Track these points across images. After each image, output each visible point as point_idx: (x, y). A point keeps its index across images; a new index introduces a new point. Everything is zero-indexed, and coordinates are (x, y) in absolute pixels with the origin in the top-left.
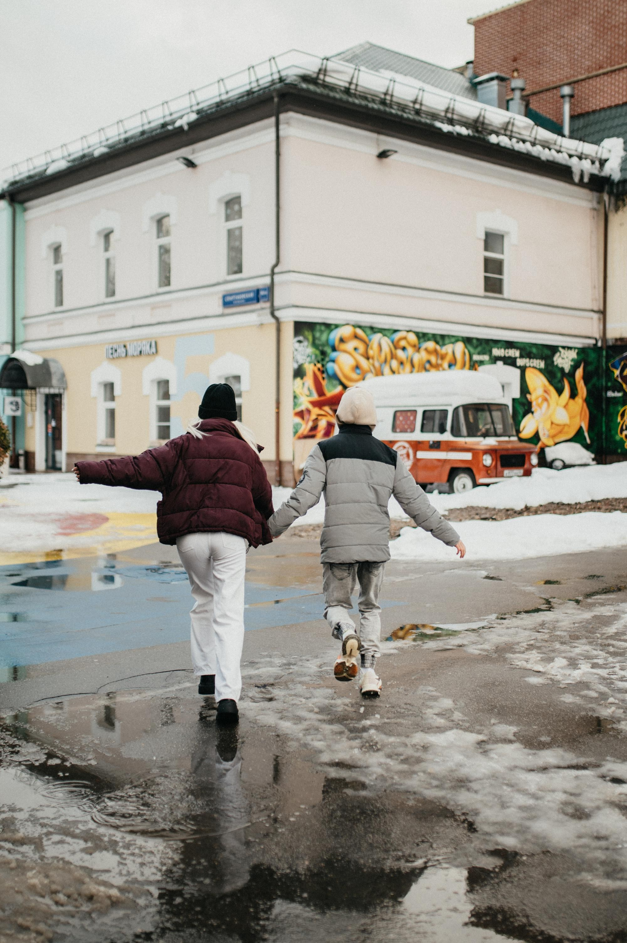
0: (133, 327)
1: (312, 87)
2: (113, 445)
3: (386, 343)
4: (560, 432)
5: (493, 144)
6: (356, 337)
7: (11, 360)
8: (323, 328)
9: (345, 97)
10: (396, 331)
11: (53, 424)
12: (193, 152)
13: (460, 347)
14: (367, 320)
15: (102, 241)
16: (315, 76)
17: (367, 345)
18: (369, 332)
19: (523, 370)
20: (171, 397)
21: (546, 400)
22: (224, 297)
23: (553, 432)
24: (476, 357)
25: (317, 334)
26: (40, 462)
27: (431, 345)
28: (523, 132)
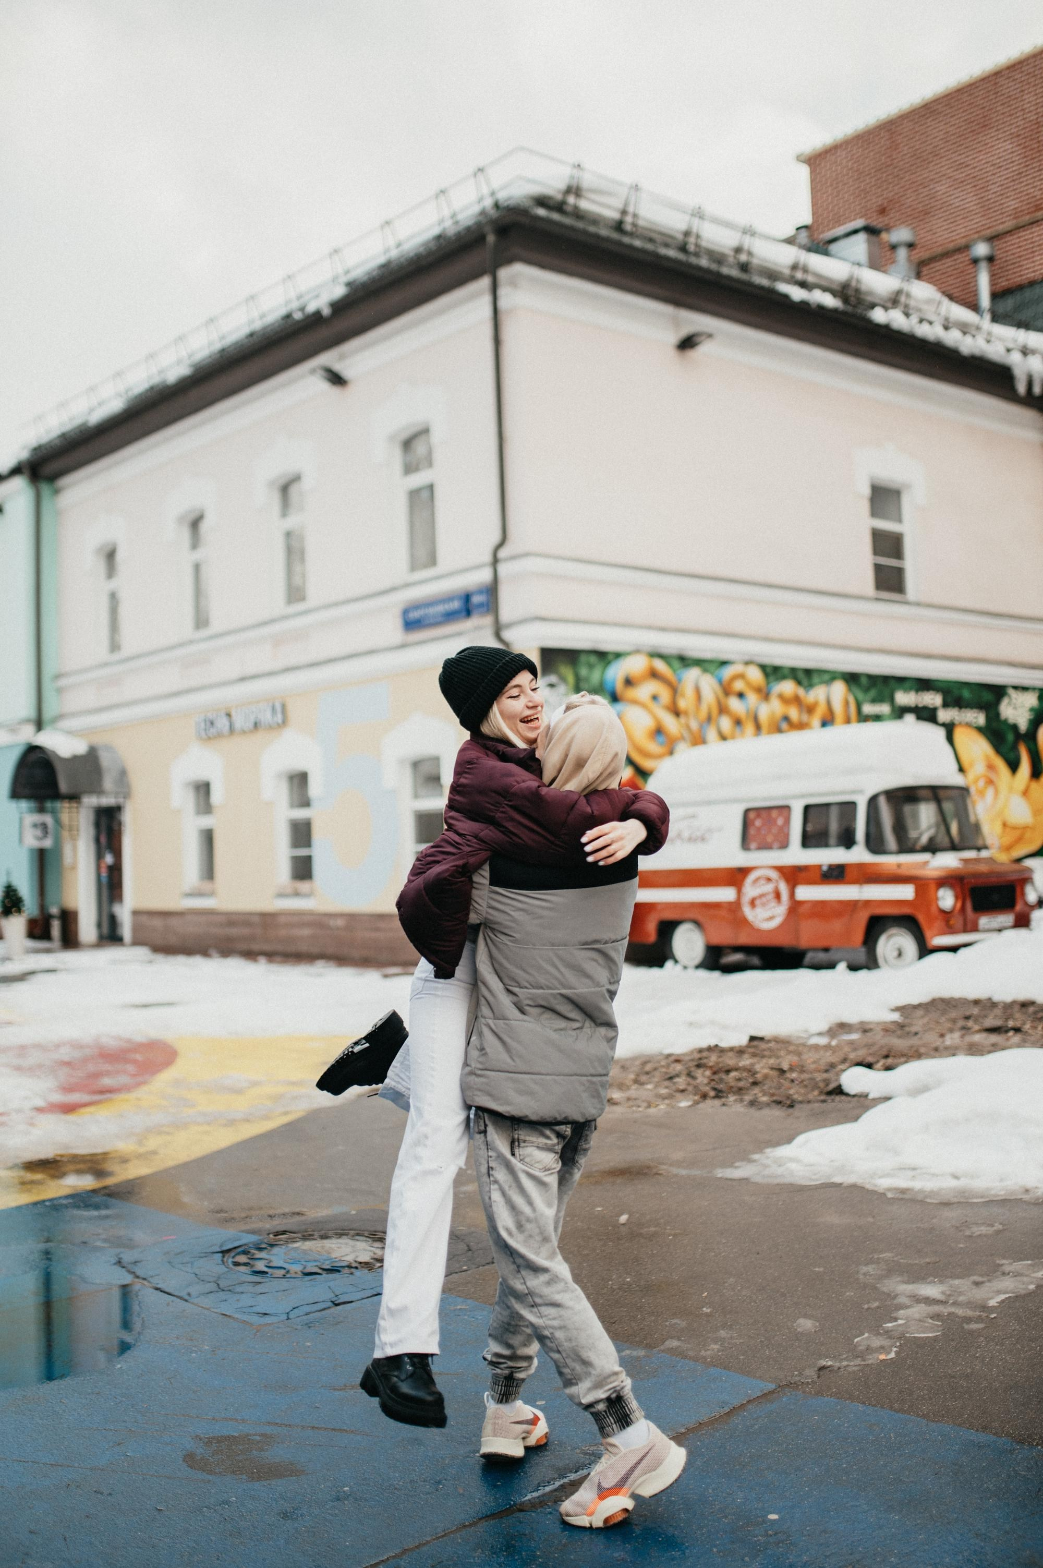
0: (243, 679)
1: (556, 216)
2: (212, 894)
3: (708, 685)
4: (1019, 840)
5: (878, 326)
6: (654, 674)
7: (32, 749)
8: (593, 659)
9: (615, 236)
10: (724, 663)
11: (109, 859)
12: (342, 357)
13: (839, 690)
14: (672, 643)
15: (186, 533)
16: (559, 197)
17: (674, 690)
18: (676, 664)
19: (950, 729)
20: (312, 803)
21: (990, 782)
22: (405, 612)
23: (1007, 840)
24: (868, 709)
25: (583, 672)
26: (87, 928)
27: (788, 687)
28: (925, 307)
